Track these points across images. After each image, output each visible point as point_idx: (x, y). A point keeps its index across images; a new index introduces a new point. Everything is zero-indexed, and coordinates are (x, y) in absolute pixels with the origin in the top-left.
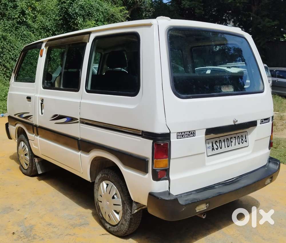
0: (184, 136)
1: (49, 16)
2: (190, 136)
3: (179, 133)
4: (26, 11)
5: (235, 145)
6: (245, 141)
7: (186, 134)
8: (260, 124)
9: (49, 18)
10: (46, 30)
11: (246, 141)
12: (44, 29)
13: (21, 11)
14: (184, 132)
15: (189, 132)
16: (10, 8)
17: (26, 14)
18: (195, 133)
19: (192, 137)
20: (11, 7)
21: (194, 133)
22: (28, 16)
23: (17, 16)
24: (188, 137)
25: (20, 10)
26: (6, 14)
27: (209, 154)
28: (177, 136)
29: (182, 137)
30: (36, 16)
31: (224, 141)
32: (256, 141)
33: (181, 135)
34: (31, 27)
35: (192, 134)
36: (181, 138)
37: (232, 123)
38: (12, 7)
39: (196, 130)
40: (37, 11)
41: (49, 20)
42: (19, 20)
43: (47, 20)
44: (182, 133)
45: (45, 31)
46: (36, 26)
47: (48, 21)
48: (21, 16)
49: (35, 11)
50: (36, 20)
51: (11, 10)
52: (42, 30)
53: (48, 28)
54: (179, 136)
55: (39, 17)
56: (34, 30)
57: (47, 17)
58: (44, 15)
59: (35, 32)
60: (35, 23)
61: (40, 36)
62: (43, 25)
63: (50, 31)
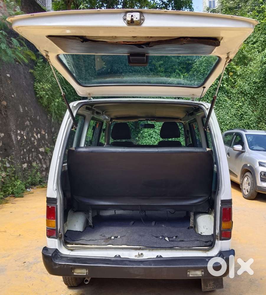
1: (249, 80)
12: (242, 93)
13: (218, 78)
17: (223, 80)
30: (236, 81)
34: (228, 93)
40: (238, 76)
41: (249, 84)
42: (216, 87)
45: (243, 96)
46: (234, 91)
47: (247, 85)
48: (218, 82)
49: (235, 76)
50: (235, 85)
52: (240, 95)
53: (246, 92)
55: (239, 82)
56: (231, 96)
57: (247, 81)
58: (244, 78)
59: (232, 98)
60: (233, 89)
61: (237, 102)
62: (241, 90)
63: (249, 95)
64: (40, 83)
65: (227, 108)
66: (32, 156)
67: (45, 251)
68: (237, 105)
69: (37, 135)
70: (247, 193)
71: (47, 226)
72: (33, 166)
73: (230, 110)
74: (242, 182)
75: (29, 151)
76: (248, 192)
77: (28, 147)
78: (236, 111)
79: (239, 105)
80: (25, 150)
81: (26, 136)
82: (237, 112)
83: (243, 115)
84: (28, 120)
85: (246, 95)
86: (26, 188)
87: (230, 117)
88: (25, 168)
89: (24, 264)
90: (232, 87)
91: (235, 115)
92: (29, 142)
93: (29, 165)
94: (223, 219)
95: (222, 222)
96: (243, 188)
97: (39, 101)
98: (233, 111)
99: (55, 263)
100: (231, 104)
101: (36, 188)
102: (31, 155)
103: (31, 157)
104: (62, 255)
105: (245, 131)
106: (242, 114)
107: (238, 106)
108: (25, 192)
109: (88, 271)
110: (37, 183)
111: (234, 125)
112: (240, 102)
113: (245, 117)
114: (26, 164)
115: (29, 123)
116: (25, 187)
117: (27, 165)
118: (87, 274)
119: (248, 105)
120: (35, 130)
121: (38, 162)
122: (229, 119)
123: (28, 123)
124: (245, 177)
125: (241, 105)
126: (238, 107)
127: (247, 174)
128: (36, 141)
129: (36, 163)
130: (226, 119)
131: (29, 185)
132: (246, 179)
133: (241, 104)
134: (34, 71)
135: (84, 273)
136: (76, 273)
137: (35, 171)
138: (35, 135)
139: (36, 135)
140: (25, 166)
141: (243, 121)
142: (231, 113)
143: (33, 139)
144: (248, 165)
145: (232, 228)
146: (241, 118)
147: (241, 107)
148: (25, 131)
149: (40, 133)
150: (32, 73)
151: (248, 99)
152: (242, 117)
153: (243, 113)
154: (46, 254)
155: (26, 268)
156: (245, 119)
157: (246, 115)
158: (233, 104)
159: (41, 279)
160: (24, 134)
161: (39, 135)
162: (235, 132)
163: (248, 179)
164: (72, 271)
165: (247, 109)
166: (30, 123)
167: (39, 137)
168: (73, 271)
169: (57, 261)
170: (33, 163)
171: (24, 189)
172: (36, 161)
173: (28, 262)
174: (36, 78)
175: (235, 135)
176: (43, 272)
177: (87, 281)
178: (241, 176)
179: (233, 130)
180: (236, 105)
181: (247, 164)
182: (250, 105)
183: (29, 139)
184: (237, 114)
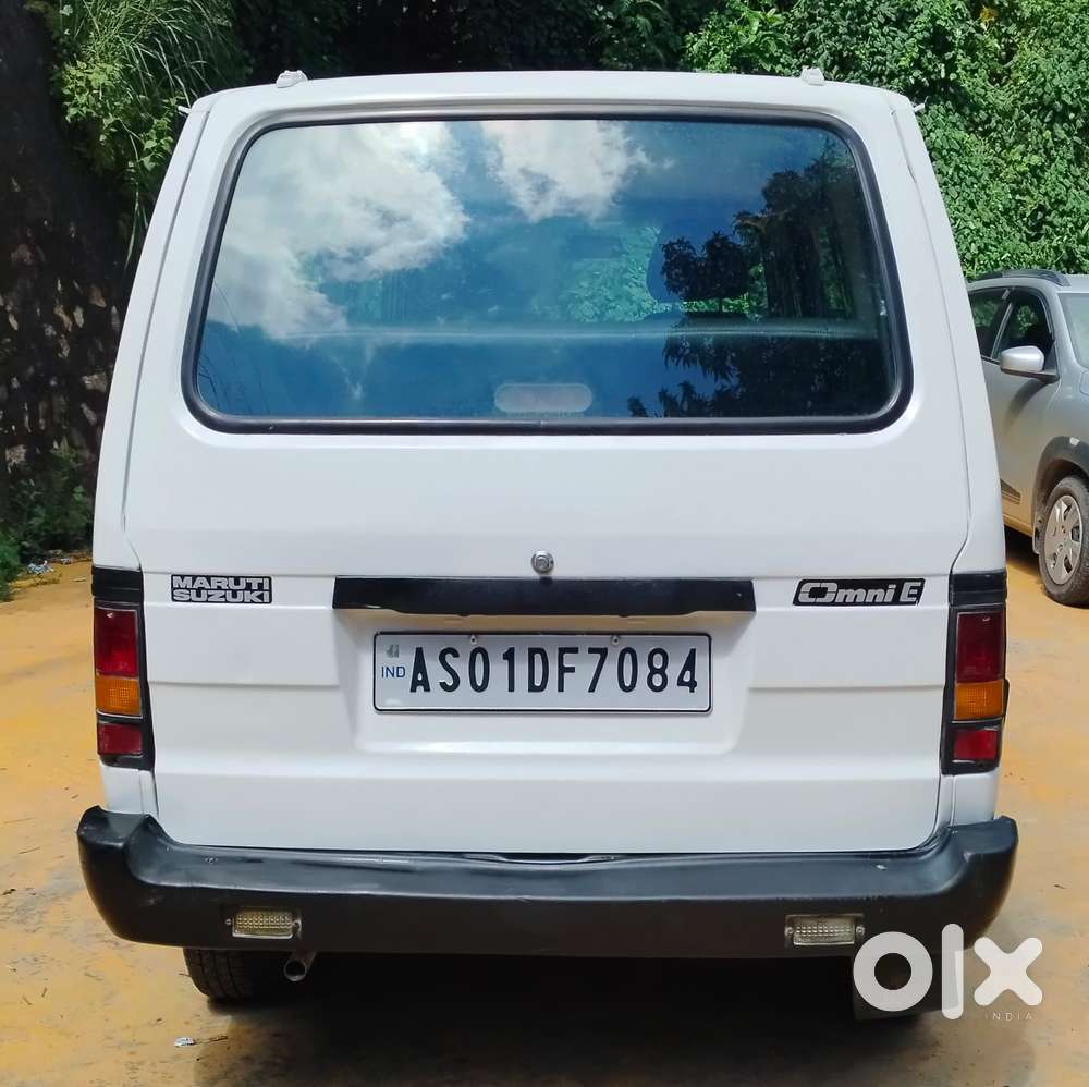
0: (209, 596)
1: (1073, 42)
2: (240, 598)
3: (183, 577)
4: (951, 33)
5: (592, 689)
6: (681, 682)
7: (219, 588)
8: (796, 602)
9: (1073, 48)
10: (1050, 113)
11: (692, 685)
12: (1042, 107)
13: (926, 34)
14: (208, 578)
15: (237, 580)
16: (881, 26)
17: (950, 47)
18: (270, 591)
19: (252, 602)
20: (888, 20)
21: (266, 587)
22: (961, 51)
23: (904, 63)
24: (227, 602)
25: (927, 30)
26: (857, 58)
27: (391, 703)
28: (173, 589)
29: (199, 595)
30: (1010, 51)
31: (509, 656)
32: (755, 690)
33: (193, 587)
34: (976, 108)
35: (252, 591)
36: (190, 601)
37: (529, 573)
38: (894, 18)
39: (278, 576)
40: (1021, 24)
41: (1074, 64)
42: (916, 78)
43: (1064, 63)
44: (194, 578)
45: (1047, 120)
46: (1002, 98)
47: (1065, 65)
48: (929, 54)
49: (1008, 25)
50: (1009, 70)
51: (883, 34)
52: (1032, 117)
53: (1063, 102)
54: (179, 588)
55: (1030, 53)
56: (989, 120)
57: (1065, 45)
58: (1053, 35)
59: (995, 130)
60: (1001, 85)
61: (1021, 147)
62: (1040, 91)
63: (1072, 116)
64: (75, 65)
65: (969, 180)
66: (50, 413)
67: (91, 828)
68: (1020, 163)
69: (69, 312)
70: (1063, 576)
71: (98, 706)
72: (53, 457)
73: (984, 187)
74: (1044, 522)
75: (36, 388)
76: (1069, 569)
77: (31, 370)
78: (1014, 192)
79: (1029, 165)
80: (15, 384)
81: (16, 318)
82: (1018, 197)
83: (1049, 213)
84: (26, 240)
85: (1061, 117)
86: (25, 560)
87: (986, 225)
88: (15, 467)
89: (10, 901)
90: (995, 78)
91: (1006, 212)
92: (33, 347)
93: (38, 451)
94: (961, 670)
95: (957, 685)
96: (1048, 552)
97: (76, 148)
98: (1000, 193)
99: (143, 882)
100: (990, 158)
101: (71, 560)
102: (42, 407)
103: (45, 418)
104: (175, 848)
105: (1057, 281)
106: (1041, 208)
107: (1023, 168)
108: (18, 579)
109: (299, 922)
110: (75, 535)
111: (1004, 261)
112: (1035, 152)
113: (1058, 221)
114: (21, 447)
115: (29, 254)
116: (20, 554)
117: (24, 451)
118: (299, 934)
119: (1070, 162)
120: (59, 287)
121: (78, 439)
122: (978, 231)
123: (23, 253)
124: (1054, 503)
125: (1036, 166)
126: (1023, 174)
127: (1068, 483)
128: (65, 340)
129: (71, 444)
130: (967, 231)
131: (41, 544)
132: (1059, 509)
133: (1036, 160)
134: (49, 8)
135: (282, 931)
136: (241, 930)
137: (66, 478)
138: (60, 311)
139: (66, 313)
140: (17, 455)
141: (1043, 242)
142: (987, 203)
143: (50, 331)
144: (1074, 442)
145: (1004, 715)
146: (1037, 228)
147: (1035, 176)
148: (14, 294)
149: (84, 302)
150: (41, 14)
151: (1069, 133)
152: (1043, 221)
153: (1044, 201)
154: (99, 842)
155: (16, 917)
156: (1058, 233)
157: (1062, 215)
158: (1000, 162)
159: (86, 968)
160: (9, 309)
161: (79, 314)
162: (1009, 288)
163: (1069, 508)
164: (224, 921)
165: (1067, 182)
166: (35, 256)
167: (80, 320)
168: (228, 922)
169: (152, 871)
170: (56, 446)
171: (15, 562)
172: (68, 435)
173: (27, 889)
174: (58, 39)
175: (1009, 299)
176: (97, 935)
177: (296, 968)
178: (1036, 497)
179: (999, 275)
180: (1010, 163)
181: (1068, 439)
182: (1080, 165)
183: (31, 329)
184: (1017, 208)
